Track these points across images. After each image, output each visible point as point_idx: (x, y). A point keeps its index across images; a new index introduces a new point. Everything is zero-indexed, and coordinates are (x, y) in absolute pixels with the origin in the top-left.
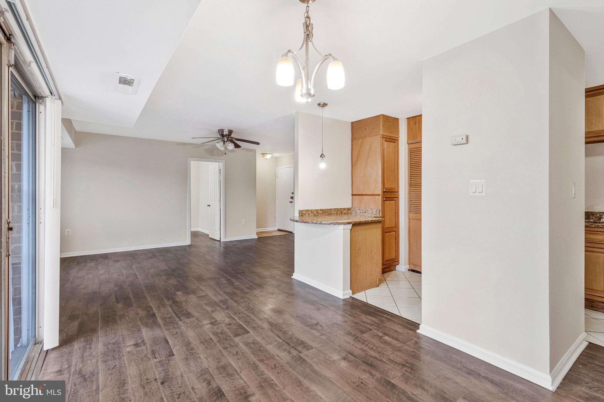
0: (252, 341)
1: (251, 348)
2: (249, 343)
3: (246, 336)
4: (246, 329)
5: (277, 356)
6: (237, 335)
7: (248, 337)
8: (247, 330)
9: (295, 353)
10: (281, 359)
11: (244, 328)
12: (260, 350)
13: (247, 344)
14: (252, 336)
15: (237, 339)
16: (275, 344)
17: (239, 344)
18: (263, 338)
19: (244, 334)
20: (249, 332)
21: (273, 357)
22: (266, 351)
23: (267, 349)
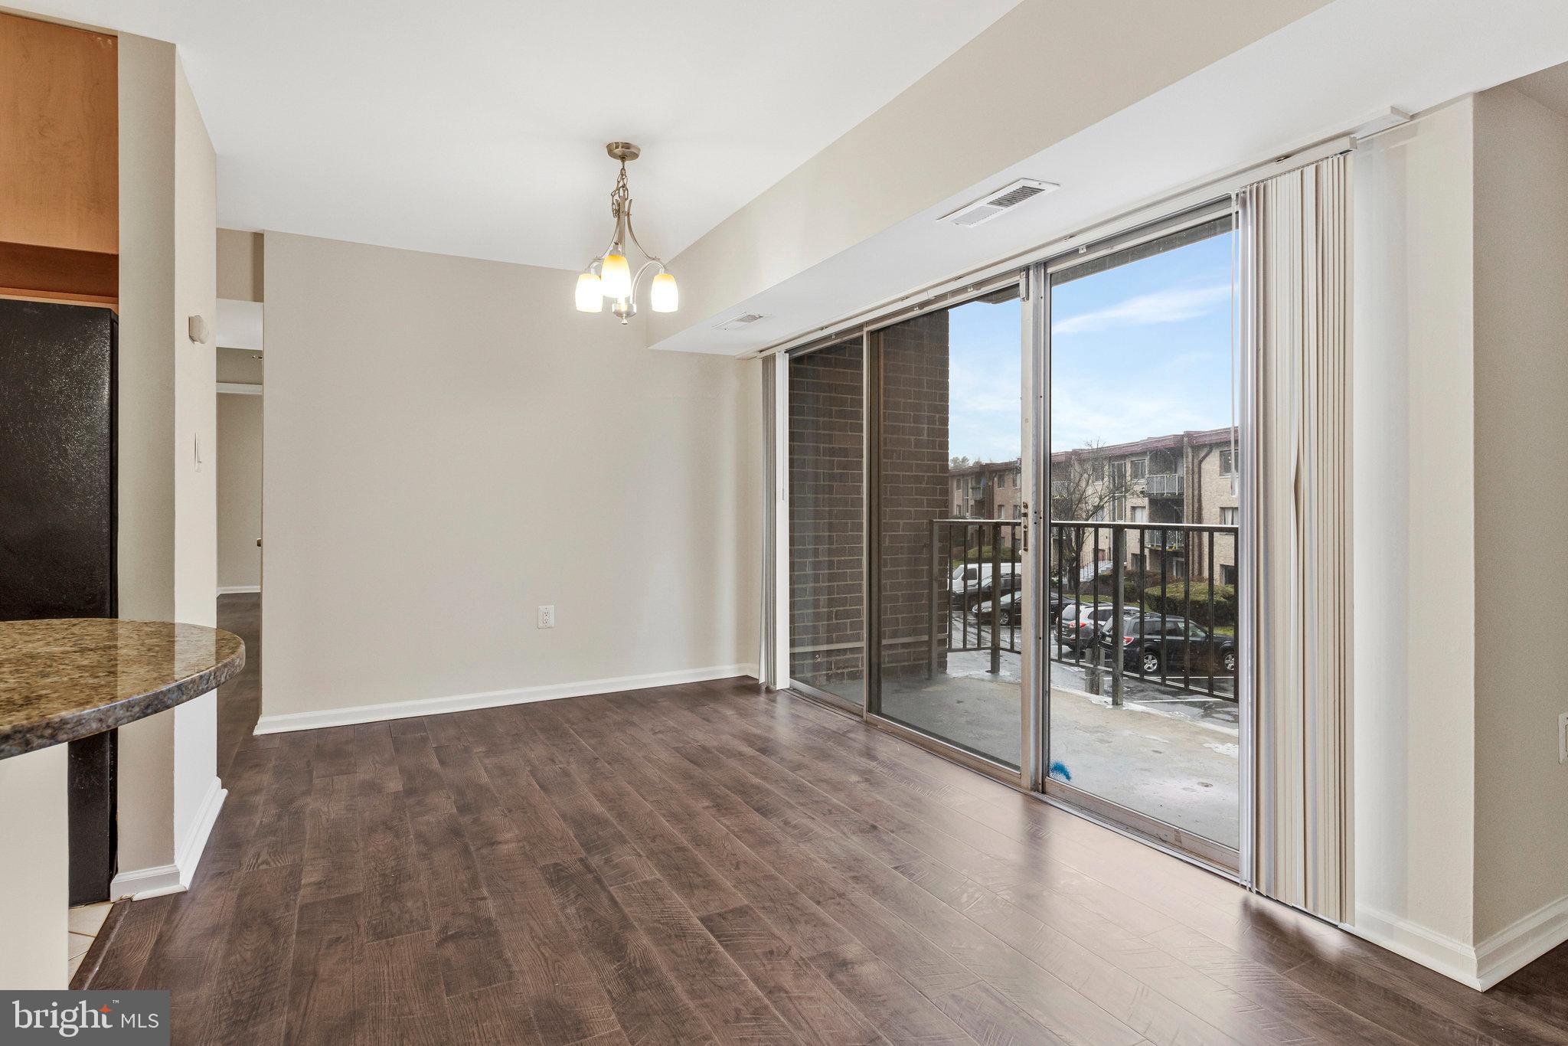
0: (695, 892)
1: (700, 876)
2: (704, 888)
3: (714, 908)
4: (712, 931)
5: (640, 856)
6: (741, 912)
7: (707, 903)
8: (707, 927)
9: (595, 861)
10: (635, 850)
11: (717, 937)
12: (678, 869)
13: (711, 885)
14: (693, 908)
15: (741, 900)
16: (635, 882)
17: (734, 886)
18: (660, 899)
19: (720, 915)
20: (702, 920)
21: (652, 854)
22: (663, 868)
23: (660, 871)
